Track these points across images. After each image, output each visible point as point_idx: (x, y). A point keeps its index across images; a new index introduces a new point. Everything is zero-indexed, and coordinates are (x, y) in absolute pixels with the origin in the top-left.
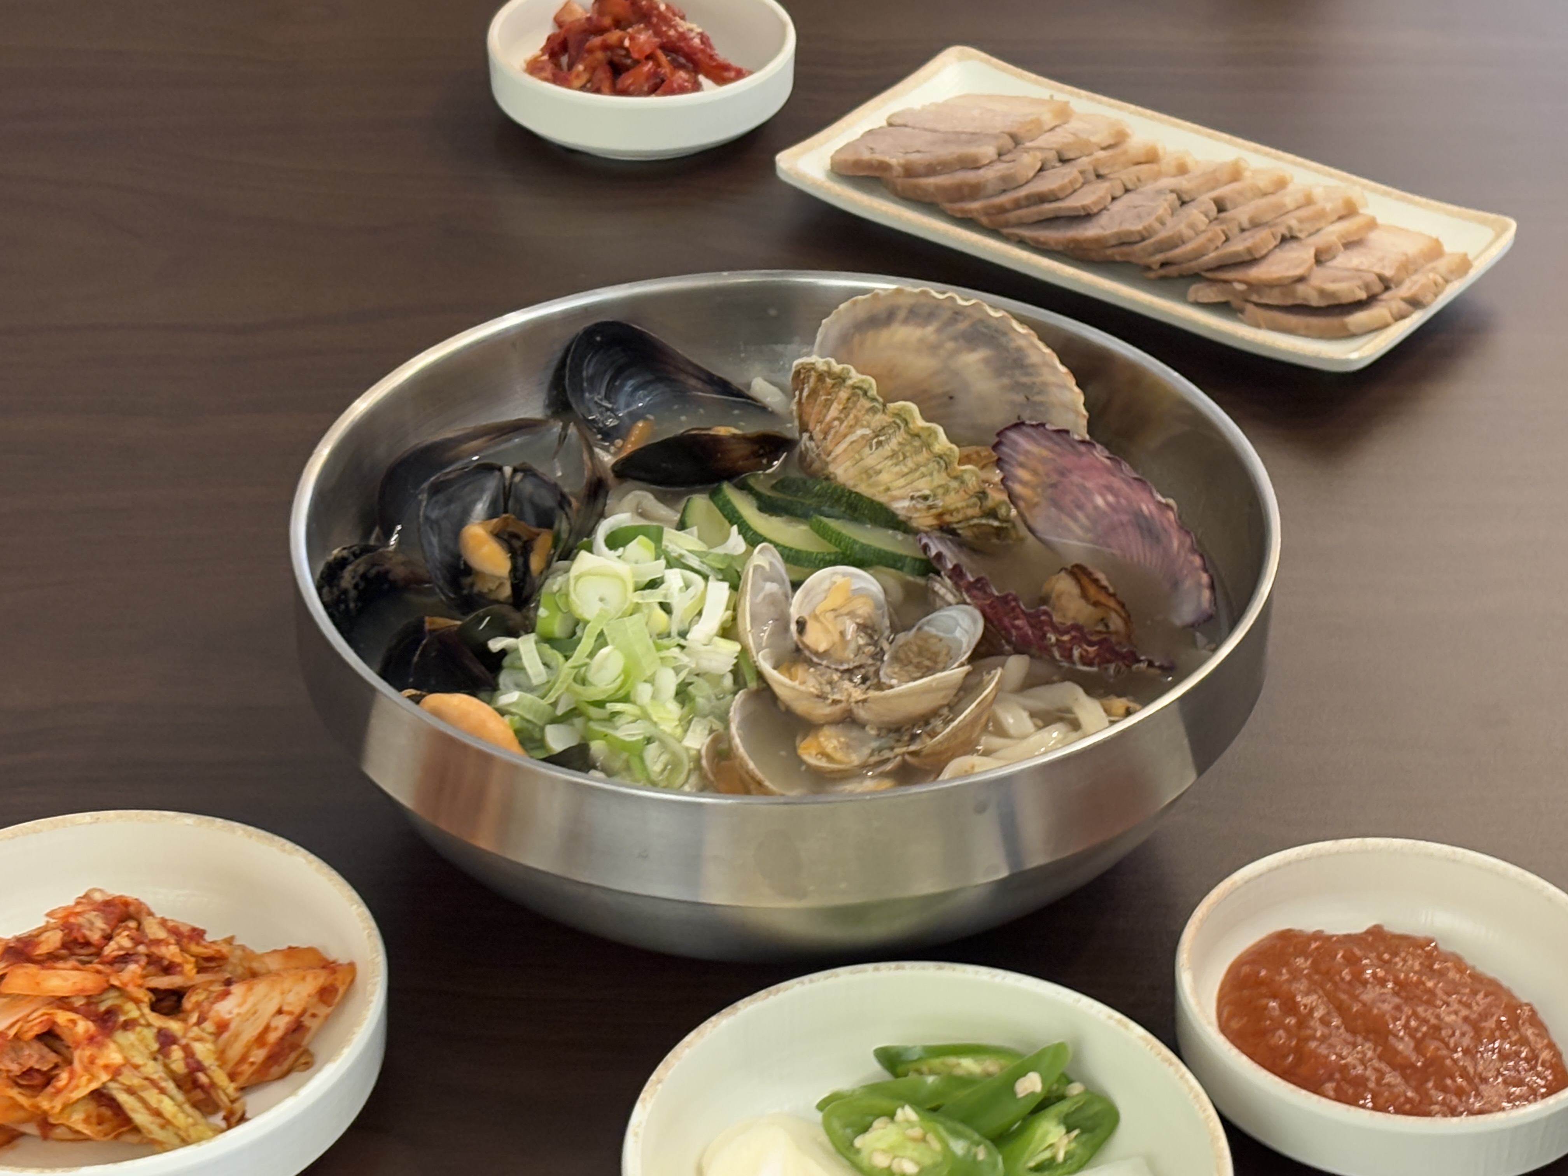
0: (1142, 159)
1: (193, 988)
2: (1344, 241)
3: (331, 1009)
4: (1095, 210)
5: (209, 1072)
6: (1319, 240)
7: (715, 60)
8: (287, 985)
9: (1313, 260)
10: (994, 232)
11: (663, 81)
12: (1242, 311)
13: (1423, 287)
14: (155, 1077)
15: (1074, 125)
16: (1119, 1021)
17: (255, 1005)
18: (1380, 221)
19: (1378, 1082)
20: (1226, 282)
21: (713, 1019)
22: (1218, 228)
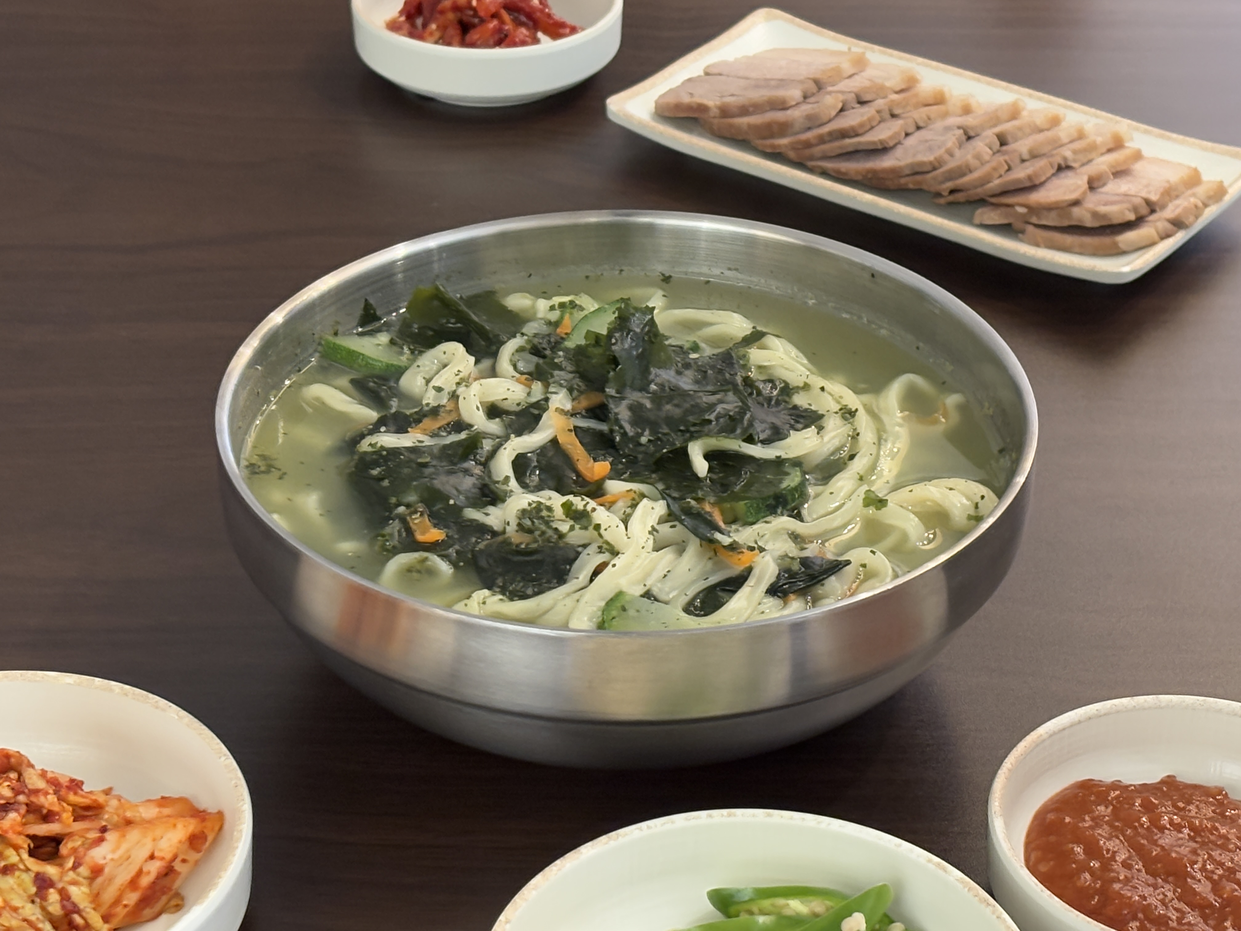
0: (931, 102)
1: (70, 835)
2: (1114, 171)
3: (201, 854)
4: (891, 144)
5: (84, 914)
6: (1092, 169)
7: (552, 19)
8: (158, 832)
9: (1086, 186)
10: (800, 165)
11: (506, 36)
12: (1023, 232)
13: (1186, 210)
14: (33, 918)
15: (870, 73)
16: (939, 864)
17: (128, 851)
18: (1146, 153)
19: (1179, 920)
20: (1008, 206)
21: (558, 862)
22: (1001, 158)
